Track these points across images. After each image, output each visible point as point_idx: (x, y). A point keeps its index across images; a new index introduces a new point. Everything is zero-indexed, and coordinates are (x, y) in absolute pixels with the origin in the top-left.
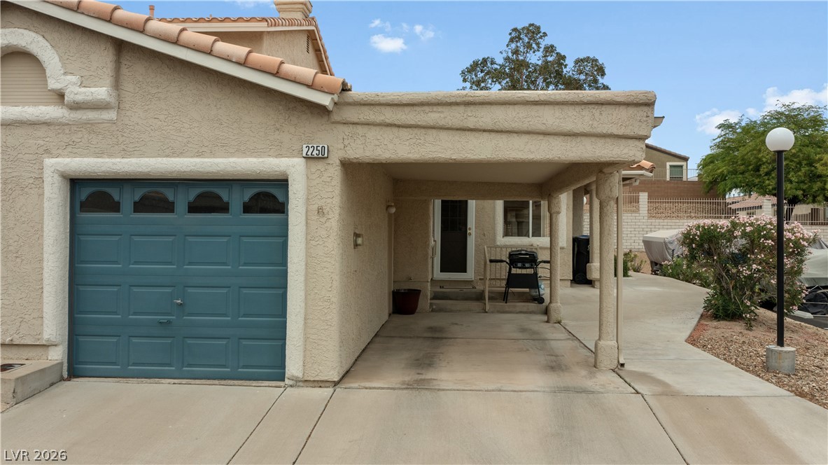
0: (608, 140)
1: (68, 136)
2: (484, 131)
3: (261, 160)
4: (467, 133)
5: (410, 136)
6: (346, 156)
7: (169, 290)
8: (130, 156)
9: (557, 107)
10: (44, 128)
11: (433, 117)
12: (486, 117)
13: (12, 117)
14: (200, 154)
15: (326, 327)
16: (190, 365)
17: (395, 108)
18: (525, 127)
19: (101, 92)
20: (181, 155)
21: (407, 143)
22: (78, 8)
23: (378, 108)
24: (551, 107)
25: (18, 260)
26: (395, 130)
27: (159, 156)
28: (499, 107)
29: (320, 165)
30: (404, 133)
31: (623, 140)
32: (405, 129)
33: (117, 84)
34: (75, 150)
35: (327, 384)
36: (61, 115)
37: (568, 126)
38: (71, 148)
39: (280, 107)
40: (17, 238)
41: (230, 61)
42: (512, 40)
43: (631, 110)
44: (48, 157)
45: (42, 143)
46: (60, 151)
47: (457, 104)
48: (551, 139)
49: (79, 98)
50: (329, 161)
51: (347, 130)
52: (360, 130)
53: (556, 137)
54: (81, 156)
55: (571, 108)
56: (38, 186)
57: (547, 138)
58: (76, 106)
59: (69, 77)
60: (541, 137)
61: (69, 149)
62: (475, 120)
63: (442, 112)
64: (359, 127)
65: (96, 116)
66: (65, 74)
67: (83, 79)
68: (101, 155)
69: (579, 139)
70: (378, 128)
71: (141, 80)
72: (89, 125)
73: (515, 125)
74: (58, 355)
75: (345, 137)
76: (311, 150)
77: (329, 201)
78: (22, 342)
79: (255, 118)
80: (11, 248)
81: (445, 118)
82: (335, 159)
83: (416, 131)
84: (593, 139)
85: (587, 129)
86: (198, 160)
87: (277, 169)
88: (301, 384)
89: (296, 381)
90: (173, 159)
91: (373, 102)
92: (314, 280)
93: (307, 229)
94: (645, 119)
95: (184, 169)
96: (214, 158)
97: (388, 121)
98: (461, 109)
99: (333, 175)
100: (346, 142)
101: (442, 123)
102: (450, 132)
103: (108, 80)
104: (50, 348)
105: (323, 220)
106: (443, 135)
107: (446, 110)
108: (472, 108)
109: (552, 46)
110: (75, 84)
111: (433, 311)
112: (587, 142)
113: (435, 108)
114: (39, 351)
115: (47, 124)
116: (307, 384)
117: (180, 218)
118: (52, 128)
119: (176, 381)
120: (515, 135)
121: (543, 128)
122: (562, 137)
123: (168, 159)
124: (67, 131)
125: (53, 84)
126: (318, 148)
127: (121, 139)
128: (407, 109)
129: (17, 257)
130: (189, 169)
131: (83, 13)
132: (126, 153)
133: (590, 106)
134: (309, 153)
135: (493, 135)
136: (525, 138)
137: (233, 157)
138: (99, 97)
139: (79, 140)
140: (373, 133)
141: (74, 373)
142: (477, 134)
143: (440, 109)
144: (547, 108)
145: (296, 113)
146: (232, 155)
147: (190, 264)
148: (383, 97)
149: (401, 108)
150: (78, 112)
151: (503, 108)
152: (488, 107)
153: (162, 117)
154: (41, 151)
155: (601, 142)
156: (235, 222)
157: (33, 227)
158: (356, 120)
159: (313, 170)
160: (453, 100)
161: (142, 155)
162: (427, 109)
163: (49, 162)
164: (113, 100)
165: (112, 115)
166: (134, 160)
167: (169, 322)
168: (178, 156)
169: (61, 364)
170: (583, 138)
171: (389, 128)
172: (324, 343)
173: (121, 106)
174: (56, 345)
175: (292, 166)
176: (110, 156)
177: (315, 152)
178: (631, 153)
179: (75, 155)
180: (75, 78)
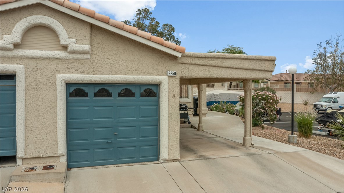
0: (263, 72)
1: (68, 65)
2: (227, 68)
3: (152, 76)
4: (222, 68)
5: (204, 69)
6: (182, 76)
7: (111, 129)
8: (97, 74)
9: (249, 60)
10: (56, 61)
11: (211, 62)
12: (228, 63)
13: (41, 55)
14: (126, 74)
15: (176, 139)
16: (120, 159)
17: (199, 58)
18: (240, 67)
20: (119, 74)
21: (202, 71)
22: (79, 11)
23: (194, 58)
24: (247, 60)
25: (44, 119)
26: (199, 66)
27: (109, 74)
28: (232, 60)
29: (173, 79)
30: (202, 68)
31: (267, 72)
32: (202, 66)
33: (91, 44)
34: (71, 71)
35: (176, 161)
36: (65, 56)
37: (252, 67)
38: (70, 70)
39: (158, 56)
40: (43, 110)
41: (144, 38)
42: (137, 14)
43: (270, 62)
44: (58, 74)
45: (55, 67)
46: (64, 71)
47: (219, 58)
48: (247, 71)
49: (76, 49)
50: (176, 77)
51: (182, 66)
52: (187, 66)
53: (248, 70)
54: (74, 73)
55: (253, 61)
56: (53, 87)
57: (246, 71)
58: (73, 52)
59: (71, 39)
60: (244, 70)
61: (68, 70)
62: (225, 64)
63: (215, 61)
64: (186, 65)
65: (82, 57)
66: (69, 38)
67: (77, 40)
68: (83, 73)
69: (255, 71)
70: (193, 66)
71: (100, 42)
72: (78, 60)
73: (237, 66)
75: (182, 68)
76: (171, 73)
77: (176, 92)
78: (48, 156)
79: (148, 60)
80: (40, 114)
81: (215, 63)
82: (178, 77)
83: (205, 67)
84: (259, 71)
85: (258, 68)
87: (158, 80)
88: (166, 161)
89: (165, 161)
90: (115, 75)
91: (193, 56)
92: (171, 122)
93: (169, 103)
94: (273, 65)
95: (121, 80)
96: (132, 75)
97: (197, 63)
98: (221, 60)
99: (177, 83)
100: (182, 70)
101: (214, 64)
102: (217, 68)
103: (89, 42)
104: (60, 157)
105: (174, 99)
106: (214, 69)
107: (216, 60)
108: (224, 59)
109: (154, 18)
110: (74, 43)
112: (257, 72)
113: (212, 59)
114: (55, 159)
115: (58, 59)
116: (168, 161)
117: (115, 99)
118: (60, 61)
120: (236, 69)
121: (245, 67)
122: (250, 71)
123: (114, 75)
124: (67, 63)
125: (63, 42)
126: (173, 73)
127: (92, 67)
128: (203, 59)
129: (44, 118)
130: (123, 80)
131: (81, 13)
132: (95, 73)
133: (259, 61)
134: (170, 74)
135: (230, 69)
136: (239, 70)
137: (140, 75)
138: (86, 49)
139: (73, 67)
140: (191, 67)
142: (225, 69)
143: (214, 59)
144: (246, 60)
145: (163, 59)
146: (139, 74)
147: (119, 118)
148: (196, 54)
149: (201, 59)
150: (73, 54)
151: (233, 60)
152: (229, 59)
153: (110, 58)
154: (55, 71)
155: (261, 72)
156: (138, 100)
157: (51, 105)
158: (186, 62)
159: (170, 81)
160: (219, 57)
161: (102, 74)
162: (210, 59)
163: (59, 76)
164: (90, 50)
165: (88, 56)
166: (99, 76)
167: (111, 142)
168: (117, 74)
169: (66, 164)
170: (256, 71)
171: (196, 66)
172: (175, 145)
173: (92, 53)
174: (63, 156)
175: (163, 79)
176: (88, 74)
177: (172, 74)
178: (269, 76)
179: (72, 73)
180: (74, 40)
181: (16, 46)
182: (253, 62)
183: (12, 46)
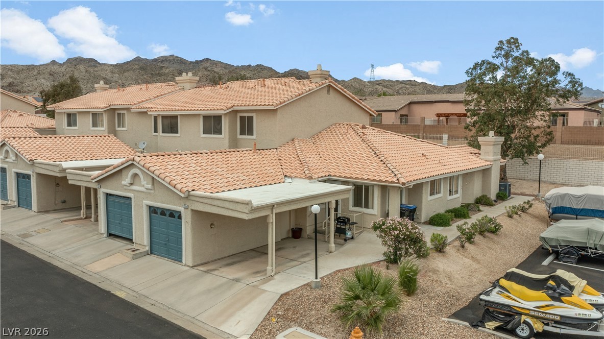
0: (240, 212)
1: (146, 196)
2: (216, 206)
3: (177, 207)
4: (213, 206)
7: (166, 236)
9: (229, 202)
10: (142, 193)
11: (206, 201)
13: (138, 190)
14: (167, 204)
15: (189, 252)
16: (170, 256)
17: (199, 197)
19: (149, 186)
20: (164, 203)
21: (202, 207)
27: (161, 203)
28: (218, 200)
29: (187, 210)
30: (202, 204)
31: (243, 213)
33: (153, 184)
35: (190, 267)
36: (145, 190)
37: (231, 207)
41: (167, 183)
43: (243, 205)
45: (142, 197)
46: (145, 199)
48: (229, 210)
49: (147, 187)
51: (191, 202)
52: (194, 202)
54: (149, 201)
58: (147, 189)
62: (213, 203)
67: (147, 183)
68: (152, 201)
69: (234, 211)
72: (149, 193)
74: (148, 248)
76: (185, 206)
77: (189, 219)
78: (142, 244)
79: (176, 196)
82: (190, 209)
84: (237, 212)
86: (166, 205)
87: (179, 209)
89: (184, 264)
91: (195, 196)
93: (185, 226)
94: (246, 208)
97: (198, 201)
98: (211, 199)
99: (189, 213)
100: (192, 205)
103: (151, 183)
105: (188, 224)
106: (209, 206)
108: (213, 199)
111: (308, 238)
113: (206, 199)
114: (144, 247)
117: (167, 218)
118: (144, 193)
119: (166, 259)
121: (226, 207)
124: (146, 194)
125: (142, 184)
127: (155, 198)
132: (155, 201)
133: (235, 203)
139: (148, 197)
140: (196, 203)
141: (151, 253)
144: (227, 202)
147: (169, 230)
153: (161, 193)
156: (176, 219)
158: (192, 200)
159: (185, 211)
160: (208, 197)
161: (158, 202)
163: (144, 201)
164: (152, 188)
165: (153, 192)
167: (166, 244)
169: (148, 251)
172: (189, 256)
173: (155, 189)
174: (147, 246)
175: (181, 209)
179: (147, 200)
180: (145, 182)
181: (131, 184)
182: (232, 203)
183: (128, 185)
